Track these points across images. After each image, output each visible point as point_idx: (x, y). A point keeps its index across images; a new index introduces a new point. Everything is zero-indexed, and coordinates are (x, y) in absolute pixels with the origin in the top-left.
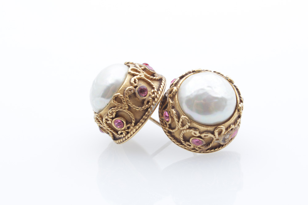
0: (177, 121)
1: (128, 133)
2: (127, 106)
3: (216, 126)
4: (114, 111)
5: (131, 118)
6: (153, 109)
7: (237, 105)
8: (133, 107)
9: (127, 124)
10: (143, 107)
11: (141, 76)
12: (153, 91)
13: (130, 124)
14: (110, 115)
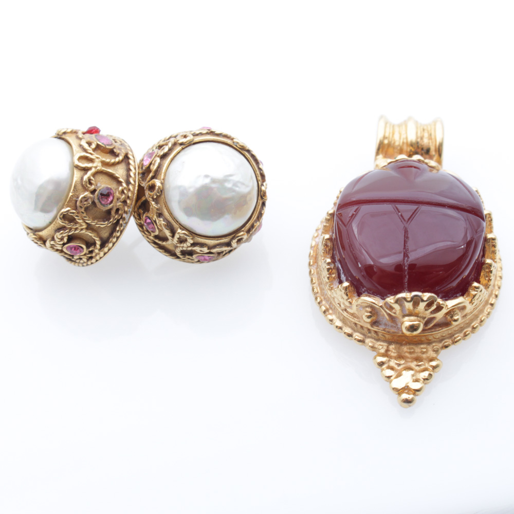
0: (170, 236)
1: (91, 258)
2: (84, 224)
3: (233, 235)
4: (64, 235)
5: (94, 240)
6: (127, 219)
7: (259, 190)
8: (96, 224)
9: (88, 247)
10: (111, 220)
11: (96, 167)
12: (121, 188)
13: (93, 246)
14: (59, 240)
